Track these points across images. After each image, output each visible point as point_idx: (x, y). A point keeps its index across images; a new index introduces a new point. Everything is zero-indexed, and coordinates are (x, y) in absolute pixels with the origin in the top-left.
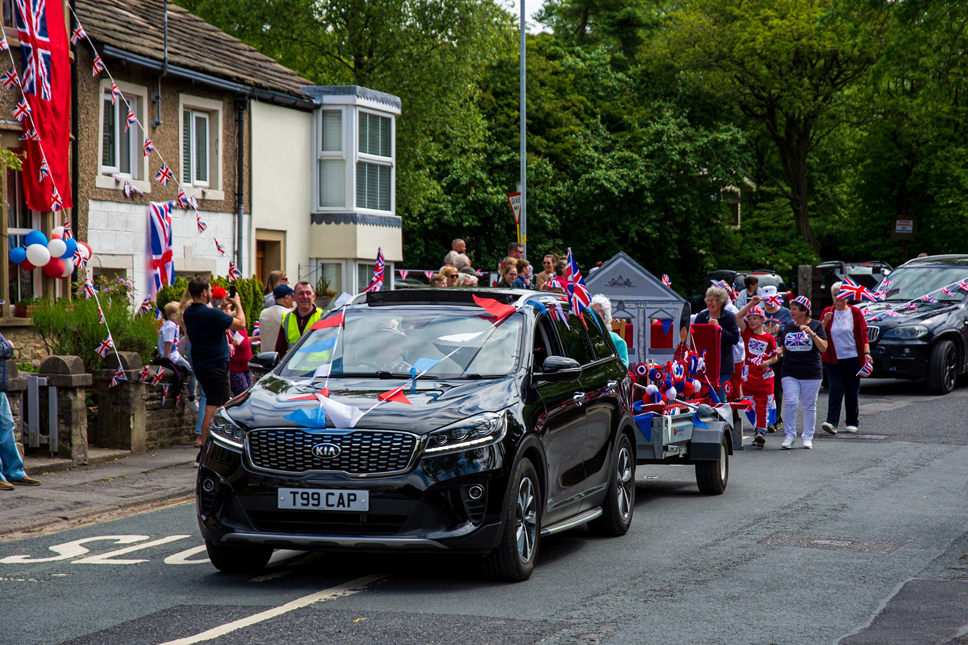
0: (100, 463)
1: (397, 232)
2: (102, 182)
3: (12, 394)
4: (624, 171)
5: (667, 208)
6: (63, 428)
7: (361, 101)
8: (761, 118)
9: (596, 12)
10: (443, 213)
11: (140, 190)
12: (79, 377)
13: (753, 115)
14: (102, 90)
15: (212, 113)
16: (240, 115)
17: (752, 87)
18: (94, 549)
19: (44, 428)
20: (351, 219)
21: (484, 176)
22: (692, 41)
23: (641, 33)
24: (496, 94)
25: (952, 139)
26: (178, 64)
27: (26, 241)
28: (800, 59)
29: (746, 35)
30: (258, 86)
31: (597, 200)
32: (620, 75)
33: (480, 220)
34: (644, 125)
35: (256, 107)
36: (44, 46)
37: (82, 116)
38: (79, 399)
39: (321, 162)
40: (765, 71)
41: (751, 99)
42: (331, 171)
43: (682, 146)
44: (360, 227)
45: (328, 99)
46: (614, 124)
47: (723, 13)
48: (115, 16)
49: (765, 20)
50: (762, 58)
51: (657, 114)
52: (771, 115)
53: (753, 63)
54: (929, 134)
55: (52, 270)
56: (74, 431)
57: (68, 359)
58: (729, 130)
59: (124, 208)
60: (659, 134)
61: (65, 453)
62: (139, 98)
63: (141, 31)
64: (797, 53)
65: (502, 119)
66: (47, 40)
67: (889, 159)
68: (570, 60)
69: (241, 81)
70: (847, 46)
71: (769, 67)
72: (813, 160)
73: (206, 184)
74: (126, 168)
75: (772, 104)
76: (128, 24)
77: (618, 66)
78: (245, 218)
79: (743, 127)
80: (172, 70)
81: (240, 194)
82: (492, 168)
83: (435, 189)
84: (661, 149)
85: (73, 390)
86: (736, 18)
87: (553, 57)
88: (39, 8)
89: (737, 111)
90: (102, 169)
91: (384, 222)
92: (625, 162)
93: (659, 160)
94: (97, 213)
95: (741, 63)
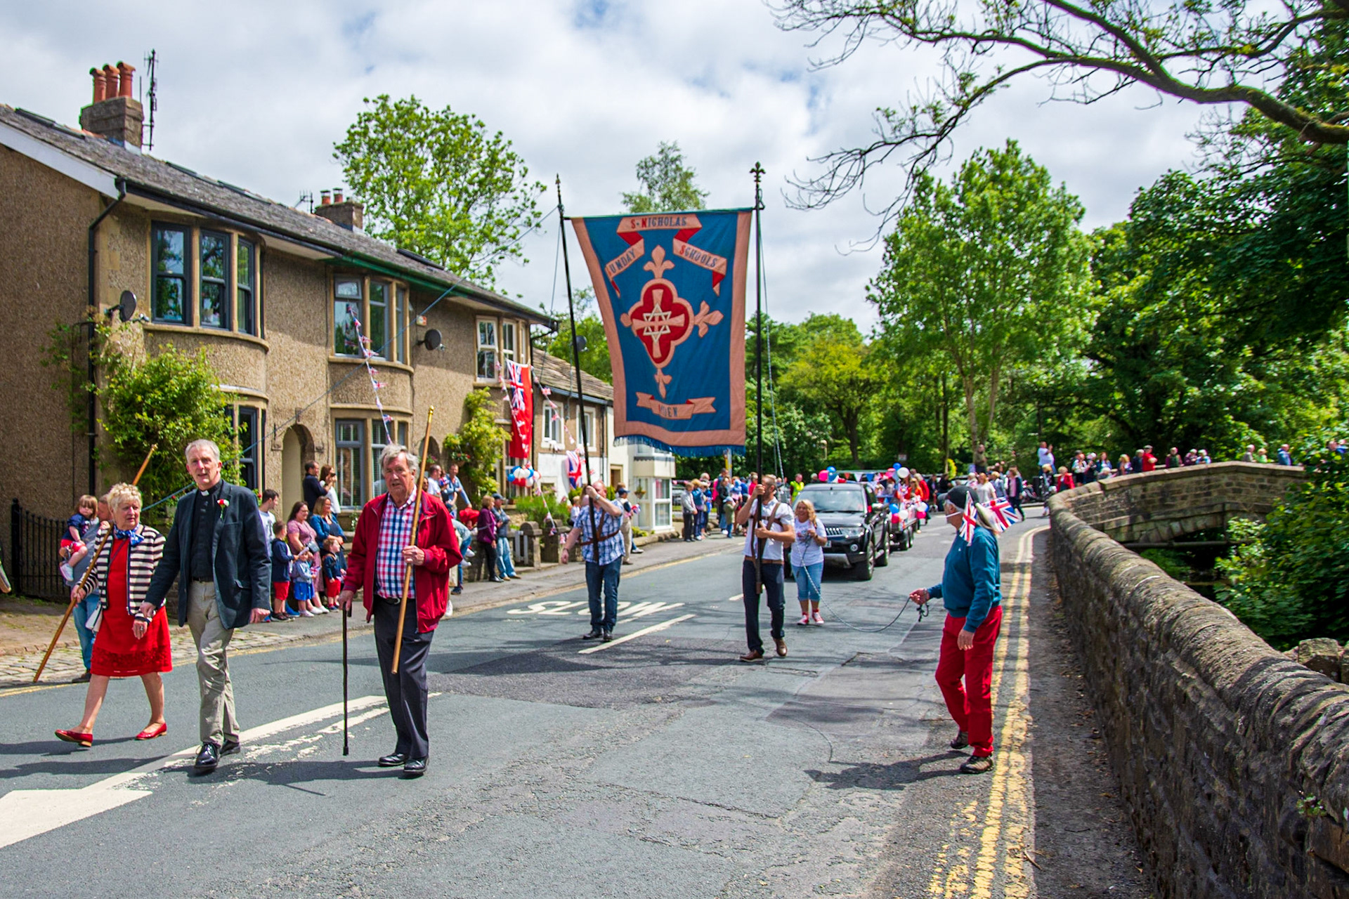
0: (546, 569)
1: (673, 464)
2: (544, 445)
3: (509, 539)
5: (794, 452)
6: (530, 554)
8: (836, 410)
11: (560, 449)
12: (537, 531)
13: (832, 409)
14: (545, 406)
15: (590, 414)
16: (603, 414)
17: (830, 396)
18: (548, 607)
19: (522, 554)
20: (652, 458)
22: (803, 376)
23: (779, 372)
25: (922, 418)
27: (512, 471)
28: (852, 383)
29: (826, 373)
30: (611, 400)
34: (782, 413)
35: (610, 410)
36: (520, 387)
37: (536, 417)
38: (537, 541)
41: (830, 401)
43: (800, 423)
44: (656, 462)
48: (549, 373)
49: (837, 365)
50: (835, 382)
51: (789, 409)
52: (839, 410)
53: (831, 385)
54: (912, 415)
55: (524, 483)
56: (535, 555)
57: (532, 523)
58: (821, 416)
59: (553, 457)
60: (788, 419)
61: (531, 565)
62: (560, 408)
63: (560, 379)
64: (851, 380)
66: (522, 384)
67: (893, 427)
69: (604, 399)
70: (874, 377)
71: (838, 386)
72: (860, 428)
74: (554, 439)
76: (554, 376)
78: (606, 460)
79: (828, 414)
80: (573, 395)
81: (603, 449)
84: (790, 424)
85: (534, 537)
86: (822, 365)
88: (519, 371)
89: (825, 407)
90: (545, 439)
91: (666, 459)
92: (773, 430)
93: (789, 429)
94: (542, 459)
95: (826, 385)
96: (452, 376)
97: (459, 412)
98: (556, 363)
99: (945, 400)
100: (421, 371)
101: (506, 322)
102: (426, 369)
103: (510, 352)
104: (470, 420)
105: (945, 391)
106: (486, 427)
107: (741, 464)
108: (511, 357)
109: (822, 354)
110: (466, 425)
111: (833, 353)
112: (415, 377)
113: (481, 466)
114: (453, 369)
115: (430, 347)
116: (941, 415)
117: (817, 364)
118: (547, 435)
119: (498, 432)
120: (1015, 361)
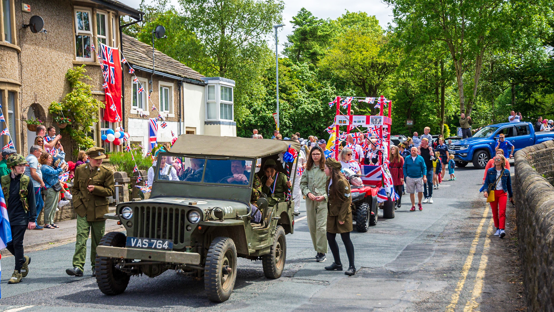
1: (235, 127)
2: (133, 112)
4: (313, 105)
6: (121, 196)
7: (221, 82)
8: (360, 86)
9: (303, 51)
10: (251, 121)
11: (146, 114)
12: (126, 179)
13: (357, 85)
14: (132, 80)
15: (170, 87)
16: (180, 88)
17: (357, 75)
20: (219, 123)
21: (265, 107)
22: (336, 60)
23: (319, 57)
24: (269, 79)
25: (425, 93)
26: (158, 71)
27: (107, 132)
28: (373, 66)
29: (354, 58)
30: (185, 77)
31: (305, 115)
32: (312, 72)
33: (264, 123)
34: (320, 89)
35: (185, 84)
36: (112, 65)
37: (125, 89)
38: (126, 187)
39: (208, 103)
40: (361, 70)
41: (356, 79)
42: (211, 106)
43: (333, 96)
44: (221, 126)
45: (210, 82)
46: (310, 89)
47: (347, 50)
48: (136, 55)
49: (361, 52)
50: (360, 65)
51: (325, 85)
52: (363, 86)
53: (357, 67)
54: (417, 90)
55: (116, 142)
56: (124, 197)
57: (122, 173)
58: (349, 91)
59: (141, 120)
60: (325, 92)
62: (145, 82)
63: (145, 60)
64: (372, 63)
65: (271, 87)
66: (113, 63)
67: (403, 99)
68: (295, 66)
69: (180, 76)
70: (388, 61)
71: (363, 68)
73: (168, 112)
74: (141, 107)
75: (364, 82)
76: (141, 57)
77: (311, 69)
78: (182, 123)
79: (354, 89)
80: (156, 72)
81: (180, 115)
82: (267, 105)
83: (248, 112)
84: (326, 97)
85: (124, 183)
86: (351, 52)
87: (288, 66)
88: (110, 53)
89: (352, 84)
90: (133, 107)
91: (230, 124)
92: (313, 102)
93: (325, 101)
94: (131, 123)
95: (353, 67)
96: (54, 54)
97: (61, 84)
98: (143, 47)
99: (443, 79)
100: (28, 49)
101: (100, 12)
102: (32, 48)
103: (104, 37)
104: (70, 90)
105: (442, 73)
106: (84, 97)
107: (289, 127)
108: (104, 41)
109: (350, 43)
110: (68, 95)
111: (359, 43)
112: (23, 54)
113: (80, 128)
114: (56, 48)
115: (35, 30)
116: (440, 90)
117: (346, 51)
118: (135, 104)
119: (94, 102)
120: (495, 48)
